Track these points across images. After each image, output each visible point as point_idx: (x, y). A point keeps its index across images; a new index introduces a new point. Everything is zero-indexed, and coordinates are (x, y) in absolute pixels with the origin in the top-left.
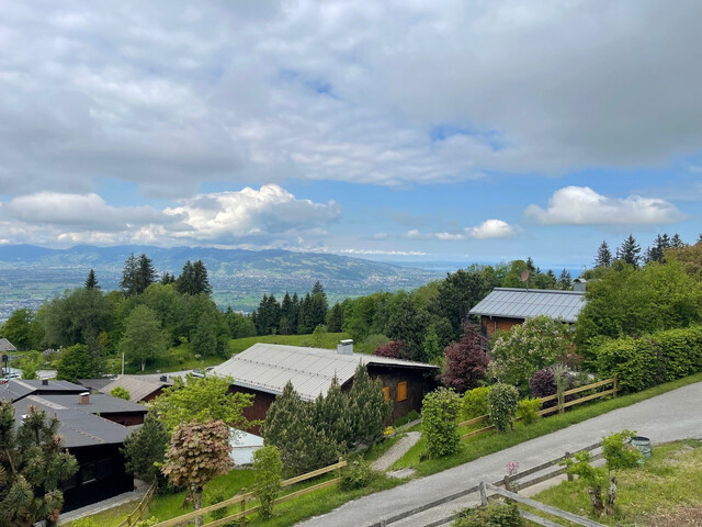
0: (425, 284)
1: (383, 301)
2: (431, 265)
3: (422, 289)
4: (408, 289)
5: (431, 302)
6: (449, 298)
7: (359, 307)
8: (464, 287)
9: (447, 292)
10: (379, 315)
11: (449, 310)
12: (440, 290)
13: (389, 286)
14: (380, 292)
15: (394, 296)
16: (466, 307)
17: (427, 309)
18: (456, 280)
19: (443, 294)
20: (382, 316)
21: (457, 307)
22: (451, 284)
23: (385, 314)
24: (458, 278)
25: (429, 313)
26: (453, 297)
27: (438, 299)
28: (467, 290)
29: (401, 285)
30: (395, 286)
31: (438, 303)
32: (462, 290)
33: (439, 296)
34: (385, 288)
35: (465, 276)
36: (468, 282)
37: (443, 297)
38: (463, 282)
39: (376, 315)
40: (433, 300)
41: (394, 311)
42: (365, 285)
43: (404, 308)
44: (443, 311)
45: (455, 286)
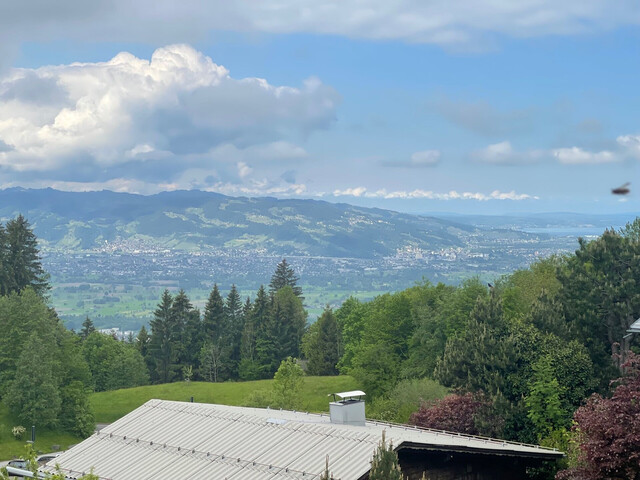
0: (527, 266)
1: (431, 303)
2: (542, 223)
3: (519, 278)
4: (488, 278)
5: (541, 306)
6: (584, 296)
7: (378, 318)
8: (617, 270)
9: (578, 282)
10: (422, 335)
11: (583, 323)
12: (561, 279)
13: (444, 271)
14: (424, 284)
15: (456, 294)
16: (625, 318)
17: (533, 322)
18: (600, 255)
19: (569, 288)
20: (430, 337)
21: (602, 317)
22: (588, 265)
23: (436, 333)
24: (603, 249)
25: (537, 330)
26: (592, 293)
27: (557, 298)
28: (626, 279)
29: (471, 268)
30: (458, 270)
31: (558, 308)
32: (613, 278)
33: (561, 291)
34: (436, 275)
35: (621, 247)
36: (628, 259)
37: (569, 295)
38: (617, 259)
39: (415, 335)
40: (546, 301)
41: (456, 326)
42: (390, 268)
43: (480, 320)
44: (569, 326)
45: (597, 269)
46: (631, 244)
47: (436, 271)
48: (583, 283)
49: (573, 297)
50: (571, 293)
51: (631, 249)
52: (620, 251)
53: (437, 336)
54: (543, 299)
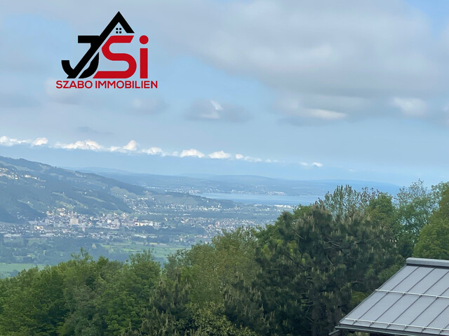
1: (90, 282)
4: (162, 254)
5: (237, 295)
6: (285, 283)
7: (21, 299)
8: (326, 253)
9: (281, 265)
10: (77, 322)
11: (283, 316)
12: (261, 262)
13: (104, 241)
14: (82, 258)
15: (122, 271)
16: (332, 310)
17: (226, 313)
18: (308, 233)
19: (269, 272)
20: (87, 325)
21: (306, 309)
22: (292, 246)
23: (94, 319)
24: (311, 227)
25: (229, 323)
26: (296, 280)
27: (254, 285)
28: (336, 264)
29: (138, 239)
30: (121, 241)
31: (256, 297)
32: (321, 261)
33: (259, 276)
34: (94, 246)
35: (332, 225)
36: (340, 239)
37: (268, 281)
38: (326, 240)
39: (68, 321)
40: (241, 288)
41: (120, 311)
42: (37, 235)
43: (161, 309)
44: (267, 319)
45: (302, 250)
46: (343, 222)
47: (95, 241)
48: (286, 267)
49: (274, 284)
50: (271, 279)
51: (343, 228)
52: (331, 230)
53: (96, 324)
54: (238, 286)
